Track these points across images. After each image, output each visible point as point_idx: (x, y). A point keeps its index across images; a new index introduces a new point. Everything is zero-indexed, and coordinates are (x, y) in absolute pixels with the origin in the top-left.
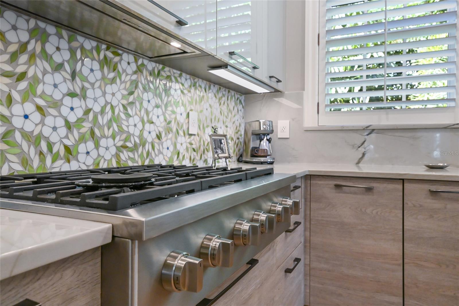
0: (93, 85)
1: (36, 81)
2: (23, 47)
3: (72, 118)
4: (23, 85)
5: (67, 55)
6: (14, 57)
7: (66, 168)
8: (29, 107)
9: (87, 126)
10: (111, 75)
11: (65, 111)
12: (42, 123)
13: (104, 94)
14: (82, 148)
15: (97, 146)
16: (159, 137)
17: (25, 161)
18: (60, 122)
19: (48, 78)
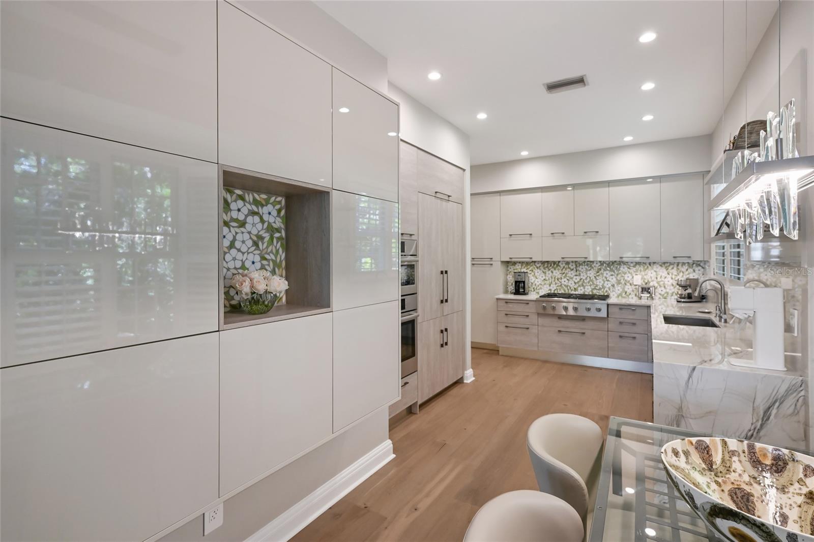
0: (583, 272)
1: (567, 273)
2: (564, 267)
3: (576, 281)
4: (564, 275)
5: (575, 266)
6: (562, 270)
7: (574, 293)
8: (565, 280)
9: (580, 283)
10: (590, 268)
11: (574, 279)
12: (568, 282)
13: (587, 274)
14: (579, 288)
15: (584, 288)
16: (613, 286)
17: (565, 291)
18: (573, 282)
19: (570, 273)
